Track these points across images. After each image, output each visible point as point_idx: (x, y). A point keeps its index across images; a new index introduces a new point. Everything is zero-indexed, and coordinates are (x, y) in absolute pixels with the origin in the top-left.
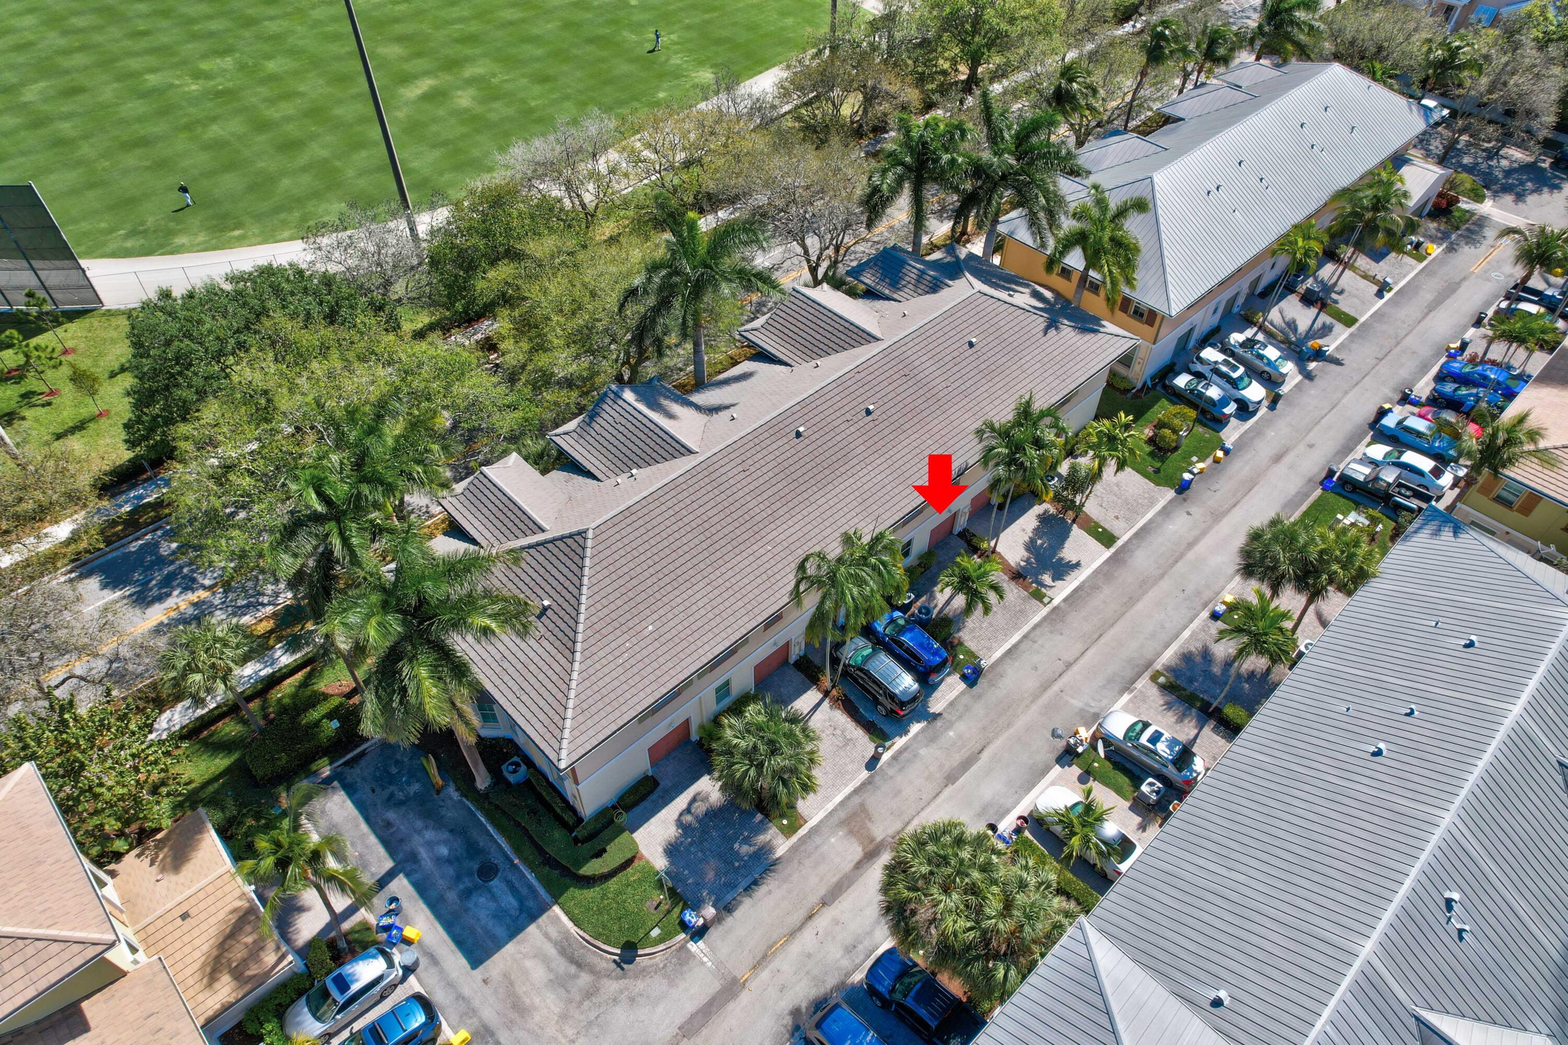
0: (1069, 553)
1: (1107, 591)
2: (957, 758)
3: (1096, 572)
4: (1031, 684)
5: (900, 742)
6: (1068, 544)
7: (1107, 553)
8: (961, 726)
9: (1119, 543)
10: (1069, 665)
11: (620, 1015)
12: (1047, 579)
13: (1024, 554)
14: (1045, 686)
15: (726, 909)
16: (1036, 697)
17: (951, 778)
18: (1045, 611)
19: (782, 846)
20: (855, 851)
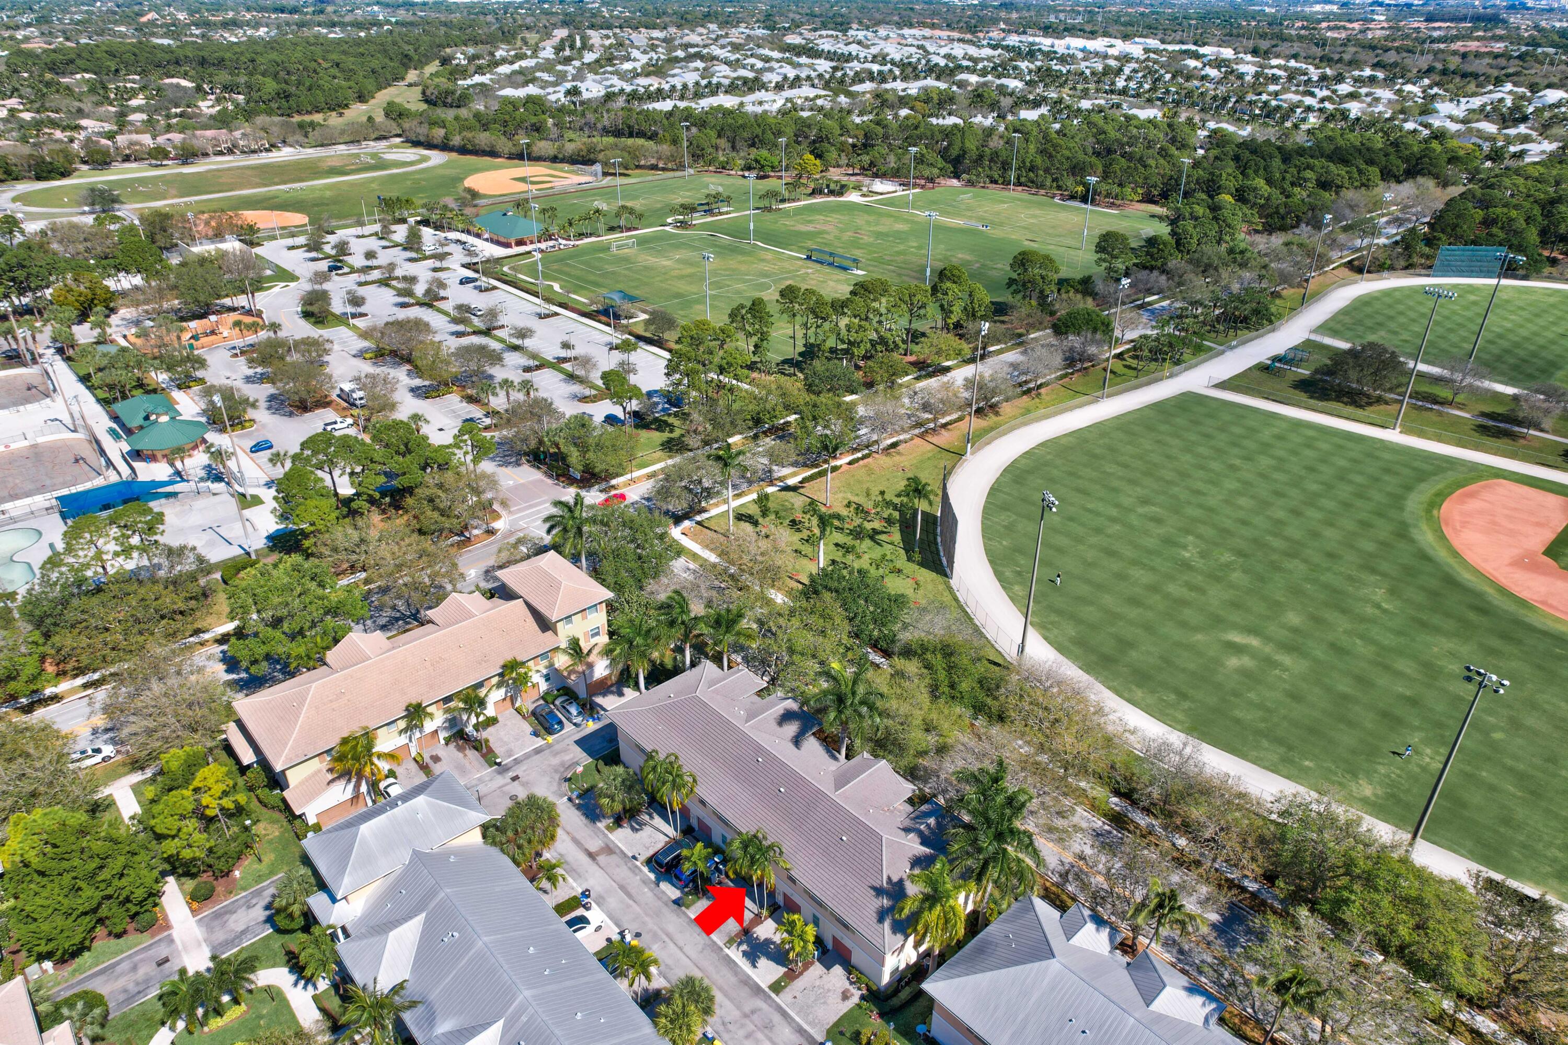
0: (763, 962)
1: (733, 979)
2: (633, 892)
3: (749, 977)
4: (671, 928)
5: (645, 869)
6: (771, 964)
7: (764, 986)
8: (650, 894)
9: (773, 995)
10: (681, 949)
11: (547, 779)
12: (744, 947)
13: (762, 938)
14: (668, 935)
15: (579, 807)
16: (662, 930)
17: (622, 888)
18: (721, 944)
19: (601, 825)
20: (593, 849)
